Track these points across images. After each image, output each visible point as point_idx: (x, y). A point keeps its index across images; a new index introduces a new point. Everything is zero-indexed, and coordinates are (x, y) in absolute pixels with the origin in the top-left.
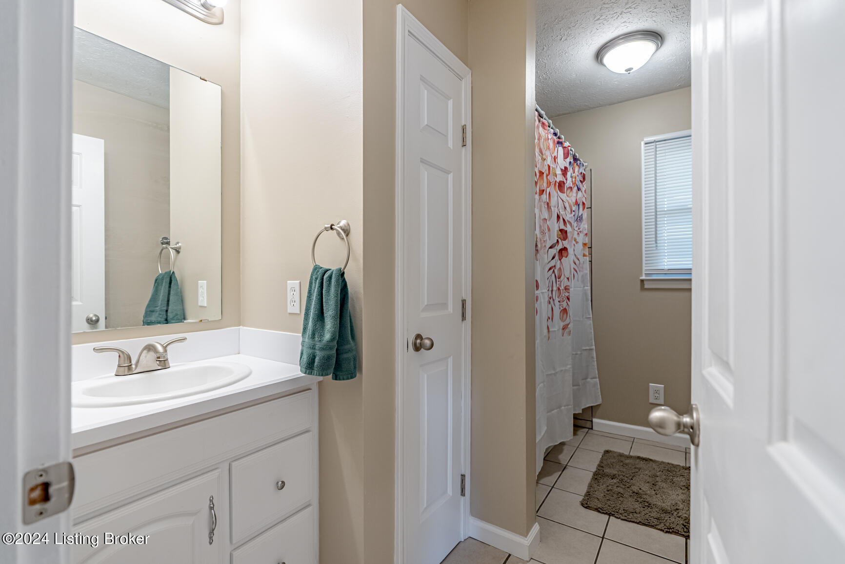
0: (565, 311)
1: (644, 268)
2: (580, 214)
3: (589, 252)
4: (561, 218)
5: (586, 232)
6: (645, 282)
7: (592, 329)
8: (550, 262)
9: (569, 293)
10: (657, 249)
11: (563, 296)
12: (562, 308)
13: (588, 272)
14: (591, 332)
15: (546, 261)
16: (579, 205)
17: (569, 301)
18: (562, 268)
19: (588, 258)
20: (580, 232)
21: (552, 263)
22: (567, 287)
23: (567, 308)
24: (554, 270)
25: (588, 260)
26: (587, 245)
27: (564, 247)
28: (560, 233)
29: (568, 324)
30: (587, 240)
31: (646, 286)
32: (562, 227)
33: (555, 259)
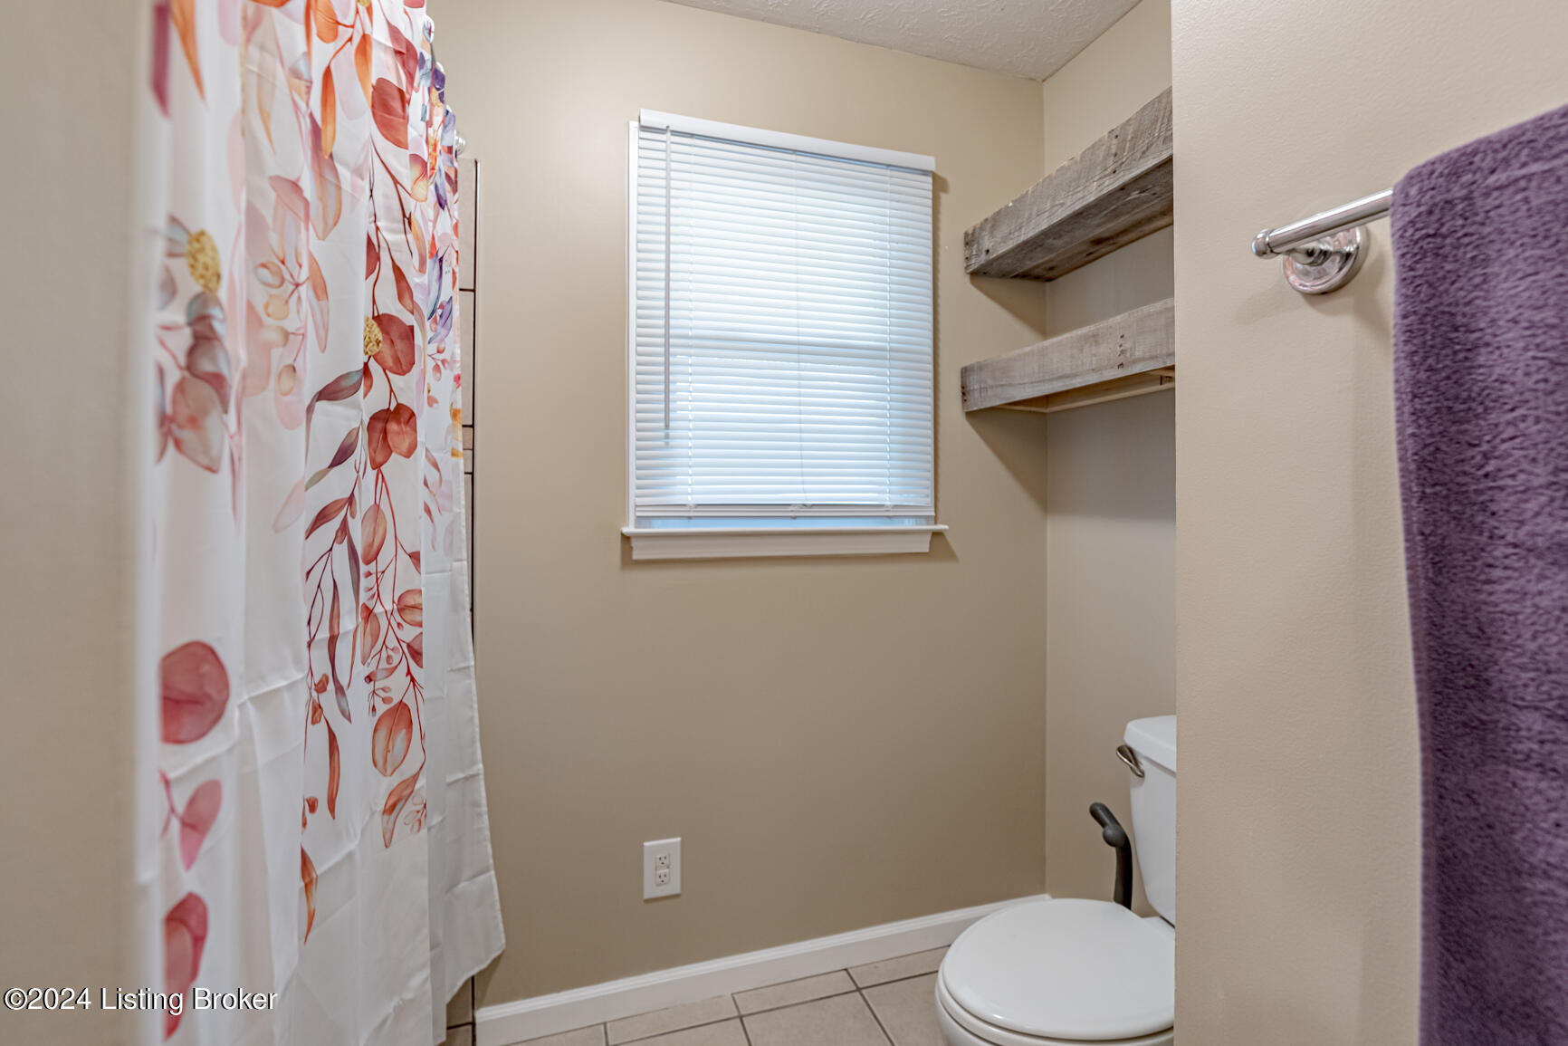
0: (399, 716)
1: (633, 501)
2: (444, 298)
3: (464, 443)
4: (384, 256)
5: (457, 371)
6: (634, 543)
7: (476, 706)
8: (320, 476)
9: (420, 625)
10: (667, 446)
11: (392, 642)
12: (382, 708)
13: (463, 511)
14: (472, 717)
15: (302, 471)
16: (441, 260)
17: (419, 664)
18: (385, 507)
19: (461, 461)
20: (443, 362)
21: (338, 484)
22: (410, 601)
23: (410, 701)
24: (344, 523)
25: (462, 469)
26: (461, 415)
27: (399, 406)
28: (377, 333)
29: (415, 777)
30: (460, 399)
31: (636, 555)
32: (390, 304)
33: (350, 461)
